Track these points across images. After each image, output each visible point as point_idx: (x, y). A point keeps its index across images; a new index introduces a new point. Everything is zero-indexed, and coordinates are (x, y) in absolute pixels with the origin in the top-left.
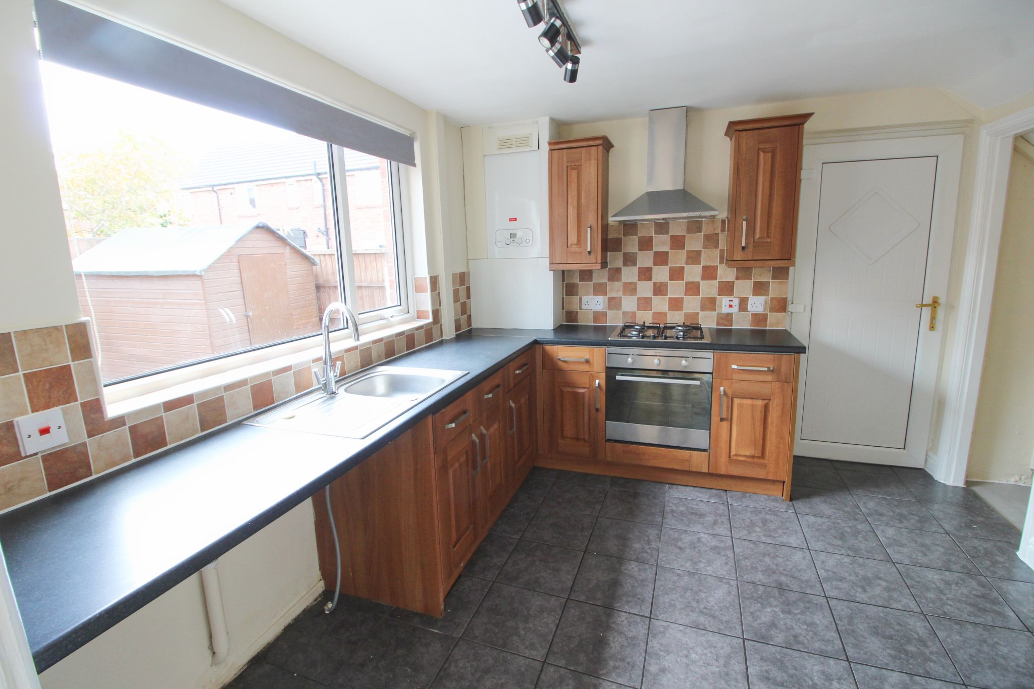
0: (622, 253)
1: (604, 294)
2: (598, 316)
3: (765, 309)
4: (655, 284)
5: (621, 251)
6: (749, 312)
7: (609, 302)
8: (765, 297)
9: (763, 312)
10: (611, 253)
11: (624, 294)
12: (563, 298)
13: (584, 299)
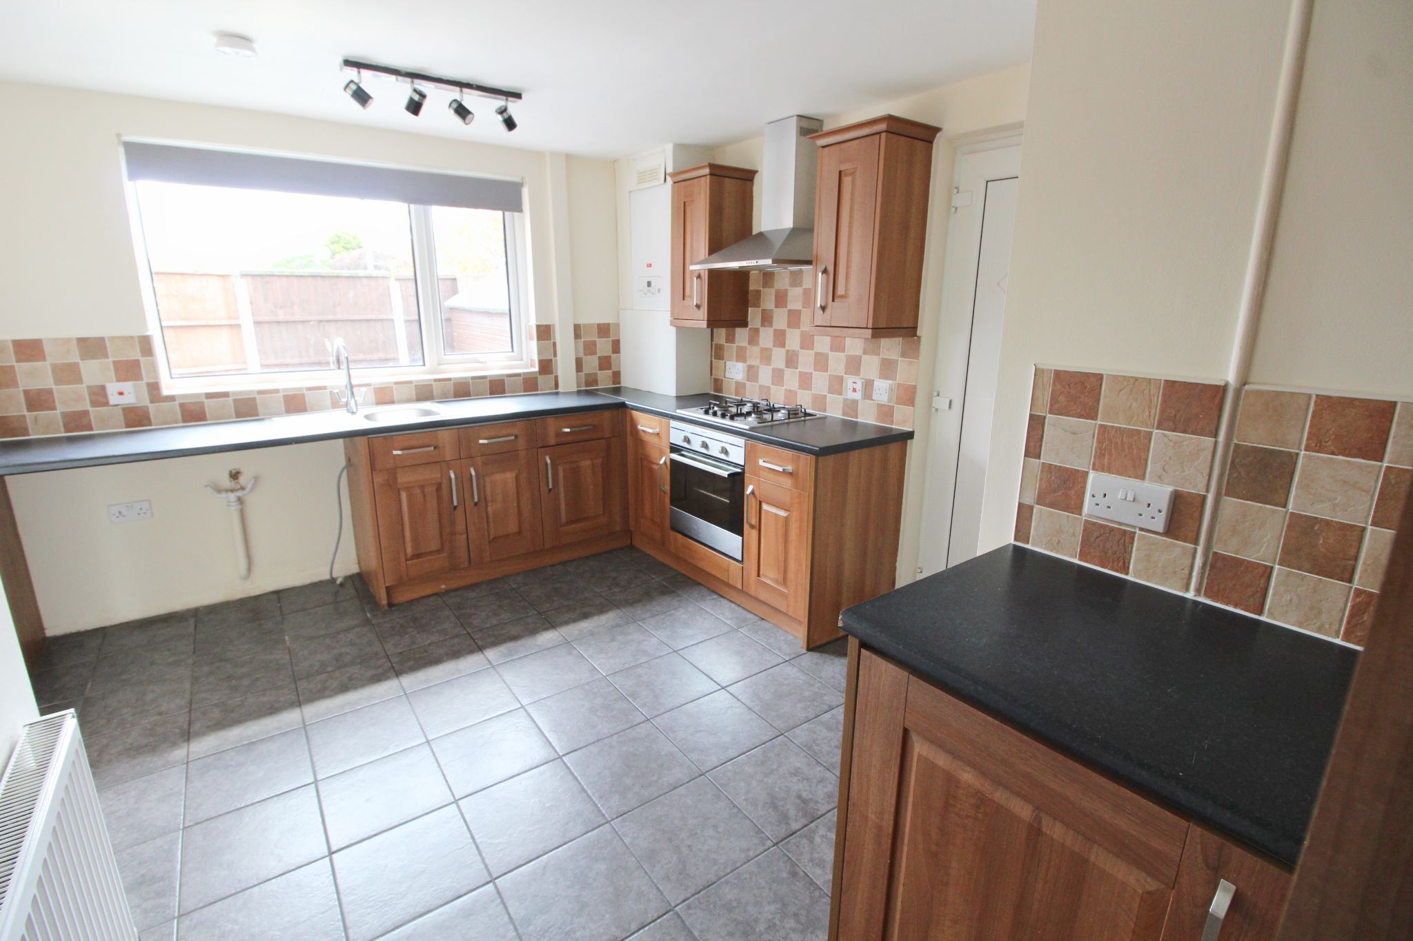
0: (760, 309)
1: (745, 361)
2: (740, 386)
3: (890, 400)
4: (788, 351)
5: (759, 307)
6: (873, 400)
7: (748, 371)
8: (891, 382)
9: (888, 402)
10: (753, 308)
11: (761, 363)
12: (711, 361)
13: (728, 363)
